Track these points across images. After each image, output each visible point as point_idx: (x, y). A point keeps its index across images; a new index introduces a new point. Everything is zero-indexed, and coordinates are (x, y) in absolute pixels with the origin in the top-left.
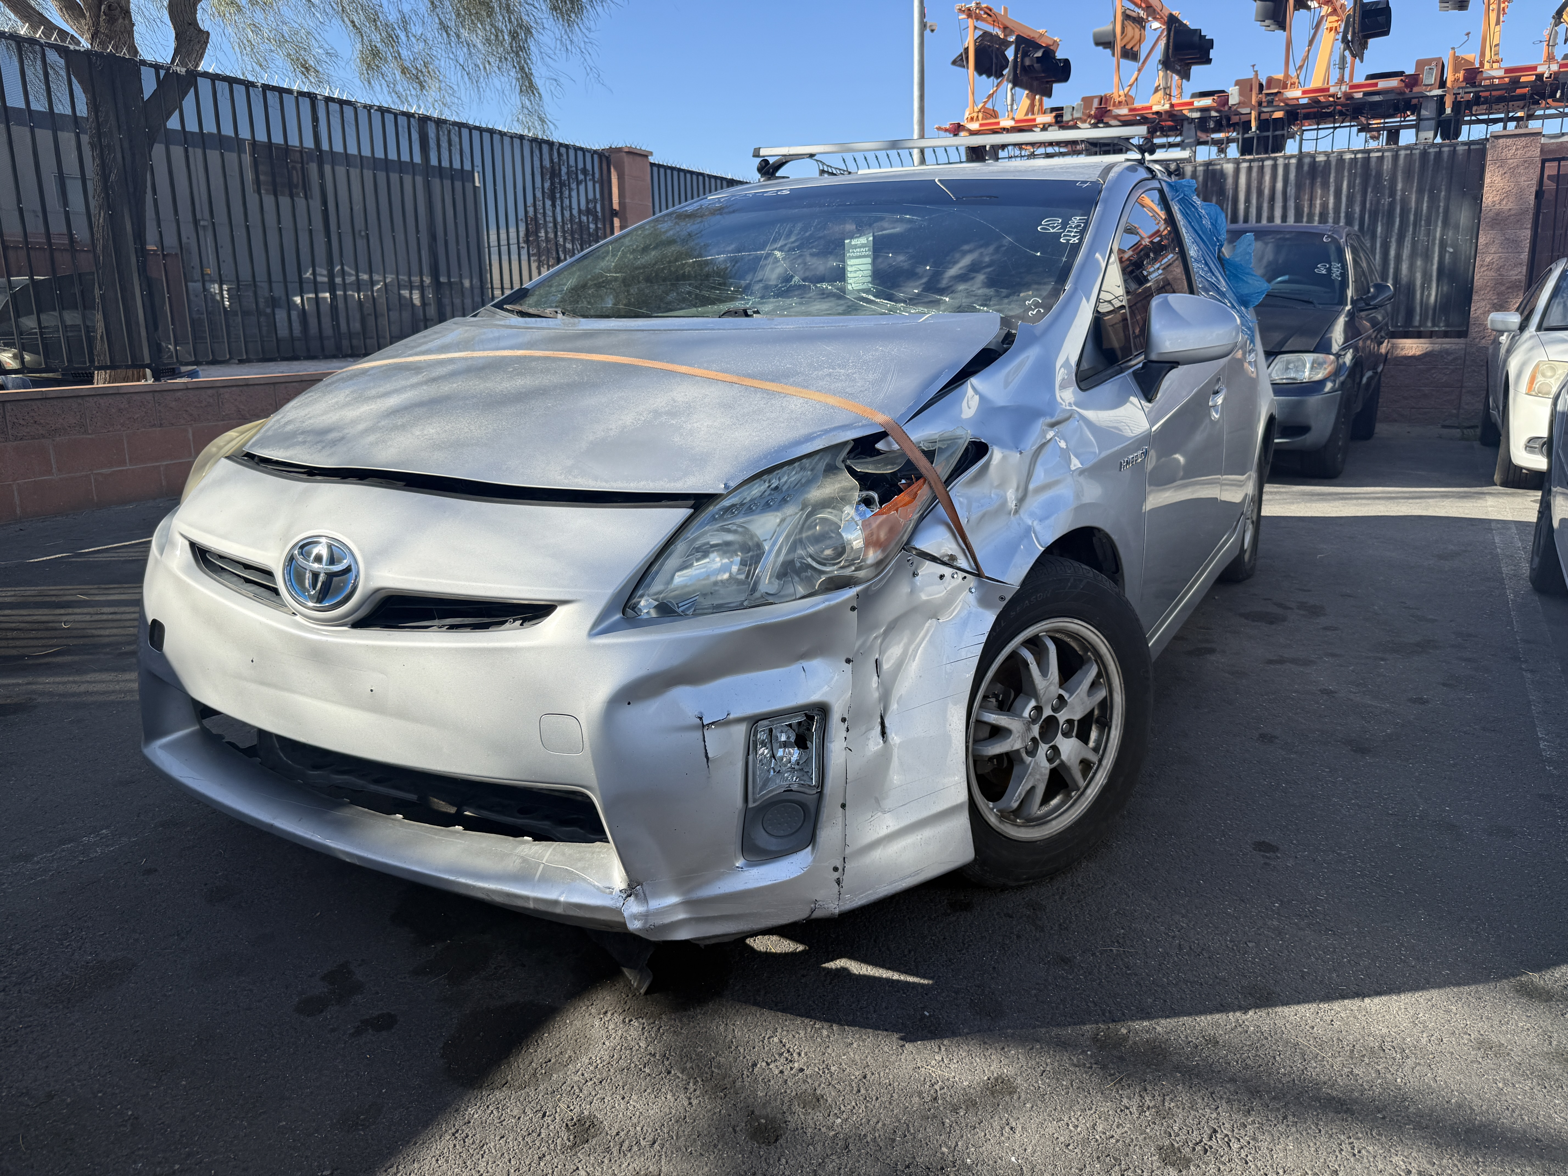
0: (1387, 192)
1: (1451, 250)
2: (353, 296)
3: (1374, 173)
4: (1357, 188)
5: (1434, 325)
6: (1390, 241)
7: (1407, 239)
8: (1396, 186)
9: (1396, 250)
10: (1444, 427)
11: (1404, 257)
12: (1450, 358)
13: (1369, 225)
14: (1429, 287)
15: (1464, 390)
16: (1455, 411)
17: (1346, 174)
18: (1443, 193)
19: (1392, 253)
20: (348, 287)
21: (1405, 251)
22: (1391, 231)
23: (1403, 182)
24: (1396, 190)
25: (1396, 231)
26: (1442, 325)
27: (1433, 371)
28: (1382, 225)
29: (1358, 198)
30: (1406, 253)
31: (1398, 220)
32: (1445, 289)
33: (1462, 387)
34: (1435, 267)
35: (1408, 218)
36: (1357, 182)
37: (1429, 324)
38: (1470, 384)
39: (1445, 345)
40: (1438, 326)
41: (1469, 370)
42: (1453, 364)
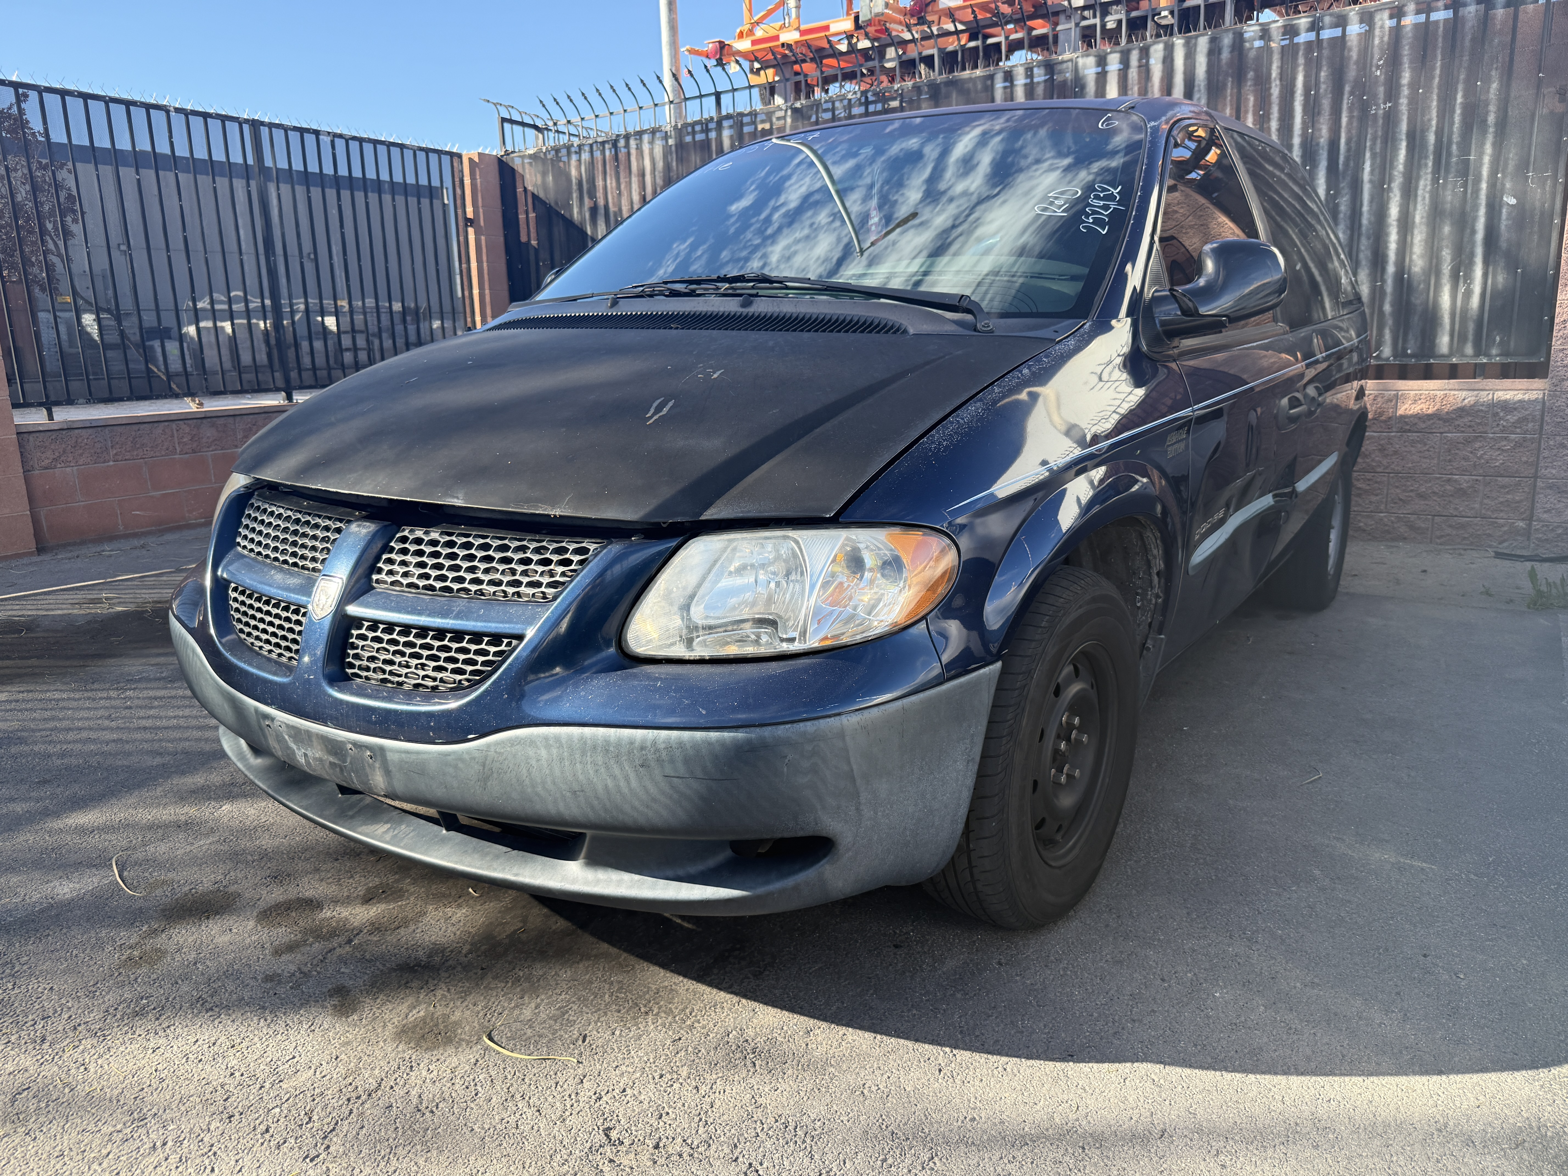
0: (1381, 90)
1: (1513, 201)
2: (258, 324)
3: (1354, 55)
4: (1323, 87)
5: (1478, 353)
6: (1389, 189)
7: (1422, 183)
8: (1399, 77)
9: (1401, 206)
10: (1499, 555)
11: (1418, 219)
12: (1511, 418)
13: (1347, 159)
14: (1469, 278)
15: (1540, 483)
16: (1521, 524)
17: (1301, 60)
18: (1495, 86)
19: (1394, 211)
20: (252, 314)
21: (1419, 207)
22: (1392, 167)
23: (1413, 70)
24: (1399, 86)
25: (1401, 168)
26: (1494, 351)
27: (1477, 445)
28: (1374, 156)
29: (1326, 104)
30: (1420, 215)
31: (1404, 144)
32: (1501, 279)
33: (1536, 477)
34: (1480, 236)
35: (1424, 139)
36: (1323, 74)
37: (1469, 350)
38: (1554, 471)
39: (1500, 393)
40: (1487, 355)
41: (1551, 443)
42: (1518, 430)
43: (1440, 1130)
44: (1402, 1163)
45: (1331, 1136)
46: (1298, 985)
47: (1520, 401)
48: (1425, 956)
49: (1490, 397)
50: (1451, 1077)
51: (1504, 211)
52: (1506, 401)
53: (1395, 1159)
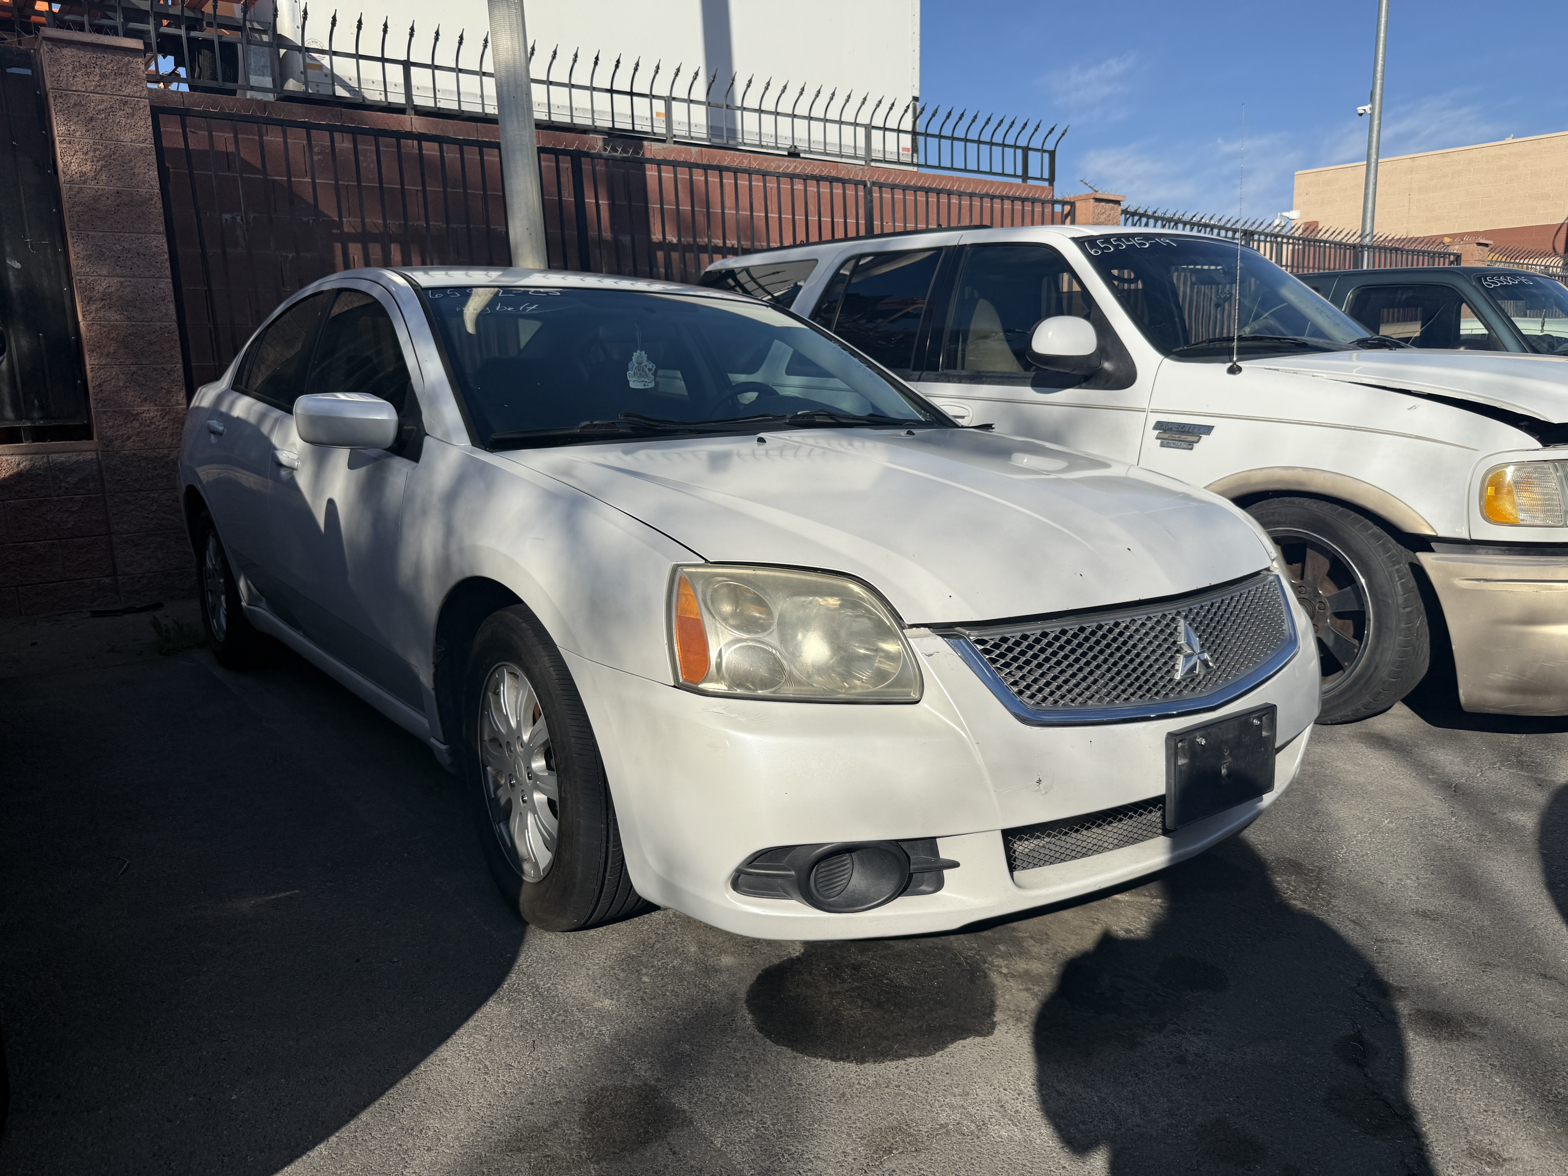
1: (17, 265)
5: (19, 417)
12: (72, 479)
15: (115, 539)
16: (107, 580)
26: (36, 415)
27: (44, 509)
32: (24, 342)
33: (109, 534)
37: (9, 414)
38: (125, 526)
39: (55, 456)
40: (30, 419)
41: (116, 500)
42: (82, 491)
43: (486, 1073)
44: (489, 1113)
45: (430, 1133)
46: (291, 1043)
47: (76, 462)
48: (358, 961)
49: (45, 460)
50: (457, 1033)
51: (10, 273)
52: (62, 463)
53: (482, 1114)
